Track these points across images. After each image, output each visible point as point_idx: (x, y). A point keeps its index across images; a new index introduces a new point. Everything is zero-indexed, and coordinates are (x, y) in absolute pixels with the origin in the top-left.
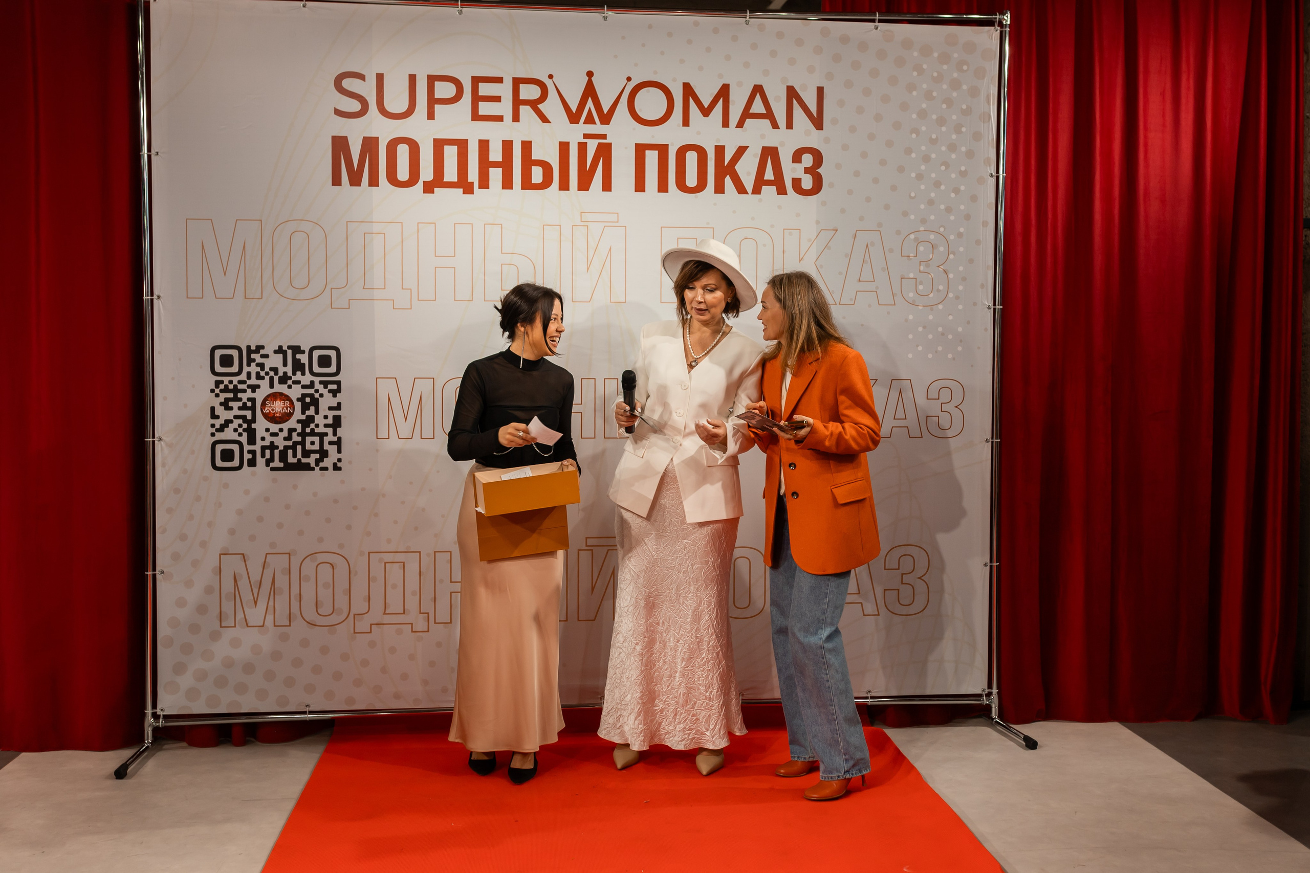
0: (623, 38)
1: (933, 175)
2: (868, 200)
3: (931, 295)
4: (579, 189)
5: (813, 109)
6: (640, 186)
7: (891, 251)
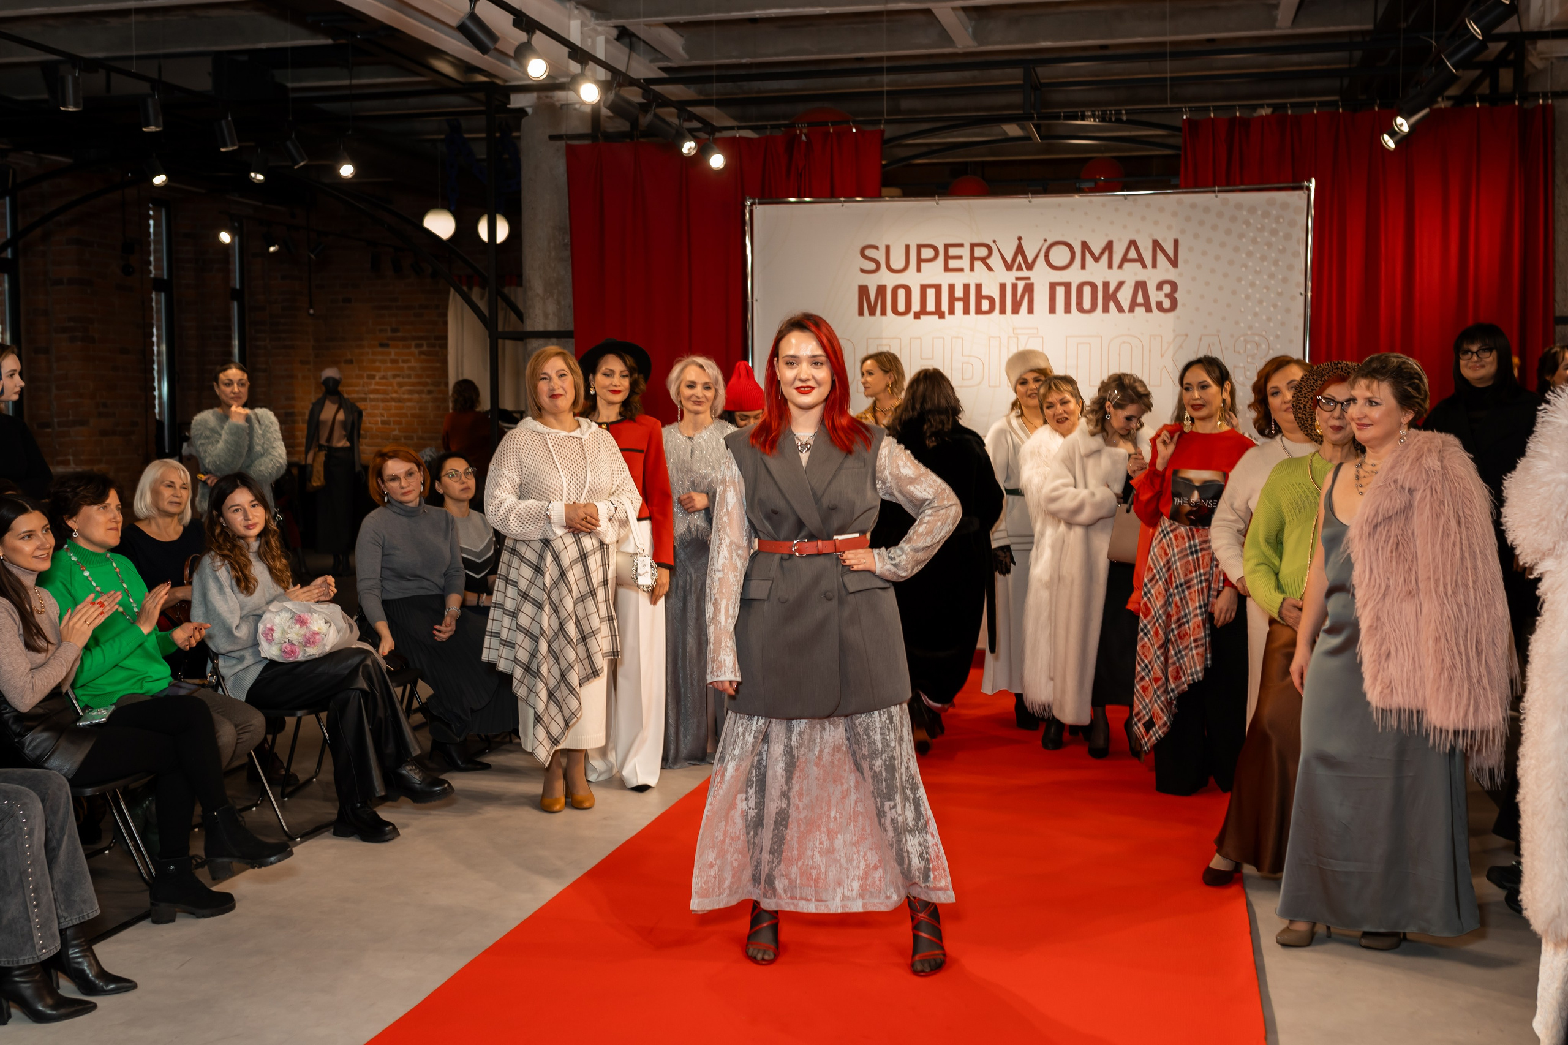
0: (1042, 214)
1: (1258, 296)
2: (1210, 314)
4: (1012, 313)
5: (1171, 253)
6: (1052, 310)
7: (1227, 348)
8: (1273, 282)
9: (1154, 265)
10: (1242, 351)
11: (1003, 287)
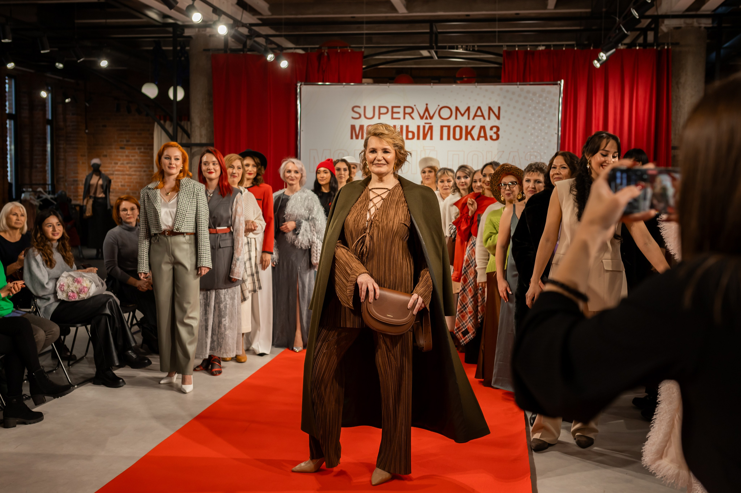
0: (437, 93)
1: (536, 134)
4: (423, 140)
5: (497, 113)
6: (442, 138)
9: (489, 119)
10: (528, 159)
11: (419, 127)
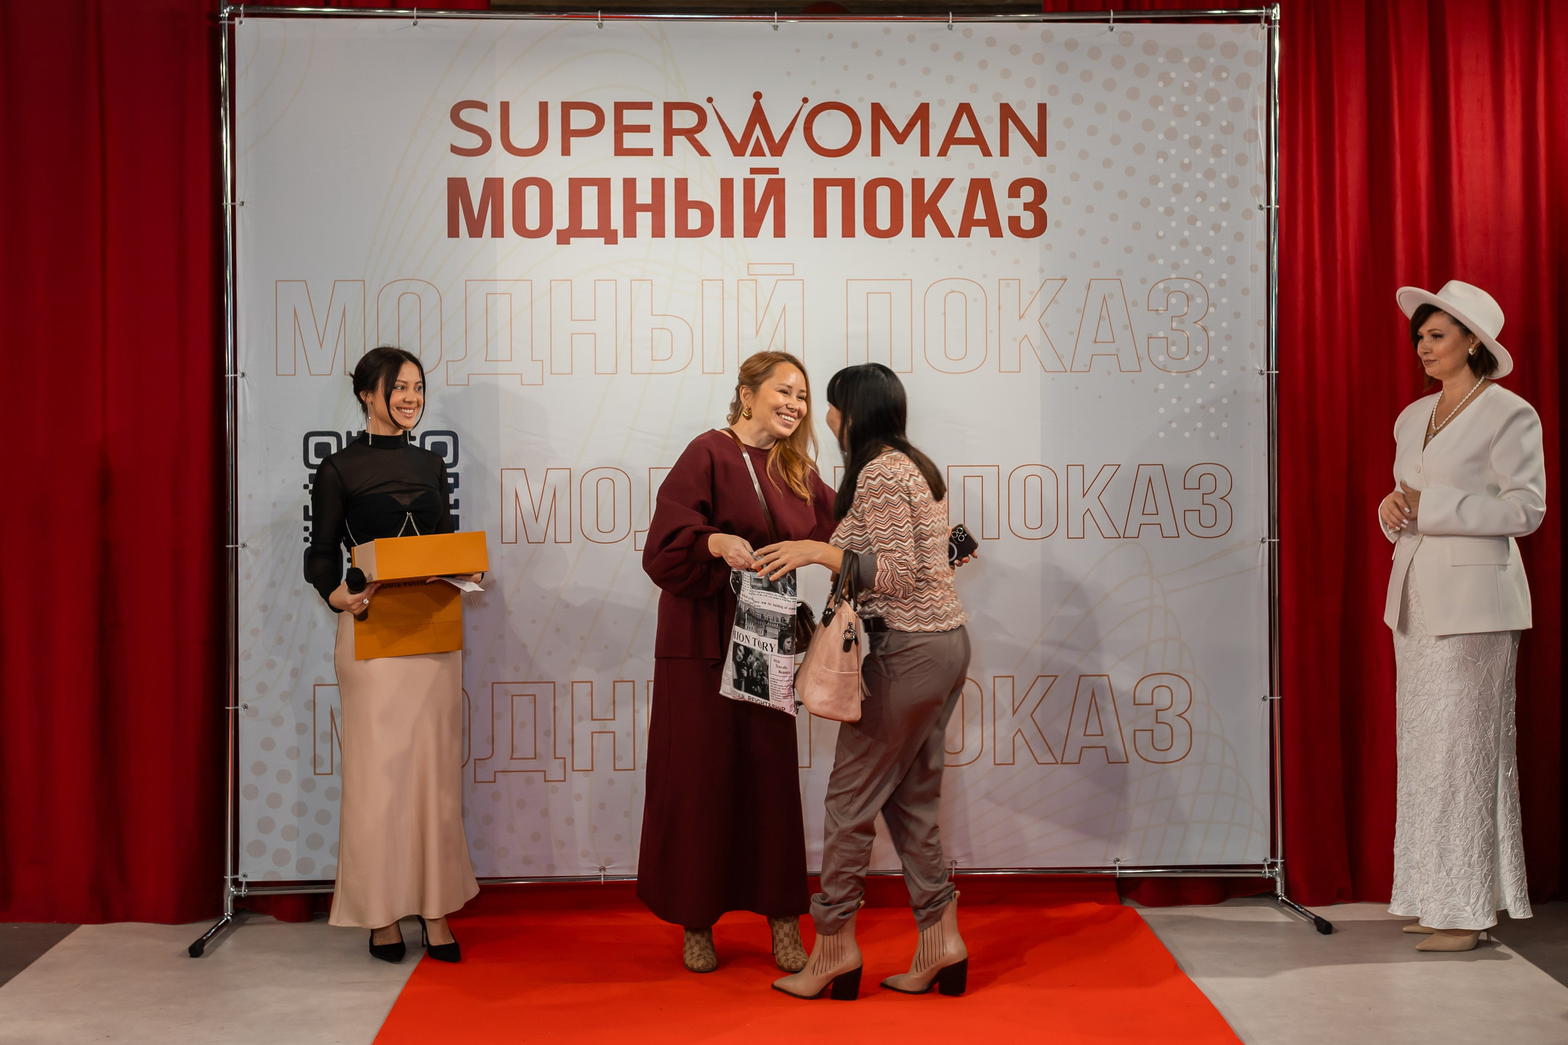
0: (798, 51)
1: (1186, 209)
2: (1105, 241)
3: (1187, 359)
4: (745, 237)
5: (1034, 131)
6: (820, 230)
7: (1135, 304)
8: (1212, 185)
9: (1004, 152)
10: (1159, 309)
11: (727, 185)
